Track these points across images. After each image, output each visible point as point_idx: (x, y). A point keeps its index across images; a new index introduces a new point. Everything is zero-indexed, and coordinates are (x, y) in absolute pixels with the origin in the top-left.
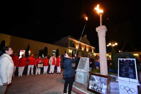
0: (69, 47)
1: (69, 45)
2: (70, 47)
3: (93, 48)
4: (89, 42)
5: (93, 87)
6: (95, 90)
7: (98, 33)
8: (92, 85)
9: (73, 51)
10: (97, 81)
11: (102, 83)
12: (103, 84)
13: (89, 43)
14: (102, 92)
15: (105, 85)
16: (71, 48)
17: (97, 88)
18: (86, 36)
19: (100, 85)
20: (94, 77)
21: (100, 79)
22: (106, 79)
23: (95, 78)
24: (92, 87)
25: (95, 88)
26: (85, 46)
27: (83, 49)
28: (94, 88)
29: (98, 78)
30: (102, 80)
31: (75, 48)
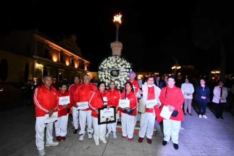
0: (35, 57)
1: (36, 53)
2: (37, 57)
3: (86, 62)
4: (79, 49)
9: (47, 67)
13: (80, 53)
16: (41, 59)
18: (76, 38)
26: (72, 57)
27: (67, 64)
31: (50, 61)
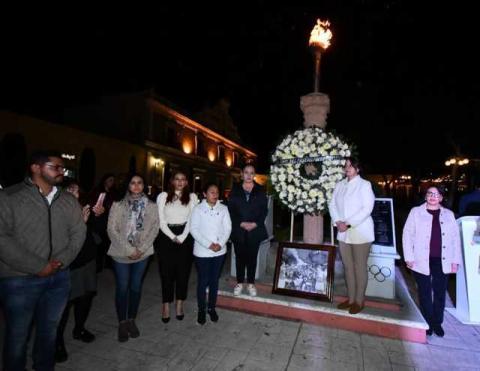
0: (148, 144)
1: (151, 135)
2: (153, 145)
3: (249, 153)
5: (290, 281)
6: (298, 289)
7: (306, 117)
8: (289, 277)
10: (301, 263)
11: (316, 266)
12: (319, 269)
14: (314, 290)
15: (323, 270)
16: (161, 147)
17: (303, 282)
18: (228, 105)
19: (310, 272)
20: (293, 251)
21: (310, 256)
22: (327, 253)
23: (296, 256)
24: (287, 283)
25: (297, 282)
26: (221, 143)
27: (212, 157)
28: (293, 284)
29: (306, 252)
30: (315, 259)
31: (178, 152)
